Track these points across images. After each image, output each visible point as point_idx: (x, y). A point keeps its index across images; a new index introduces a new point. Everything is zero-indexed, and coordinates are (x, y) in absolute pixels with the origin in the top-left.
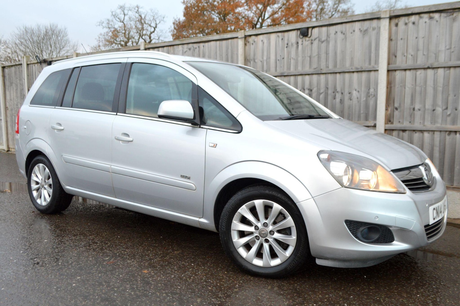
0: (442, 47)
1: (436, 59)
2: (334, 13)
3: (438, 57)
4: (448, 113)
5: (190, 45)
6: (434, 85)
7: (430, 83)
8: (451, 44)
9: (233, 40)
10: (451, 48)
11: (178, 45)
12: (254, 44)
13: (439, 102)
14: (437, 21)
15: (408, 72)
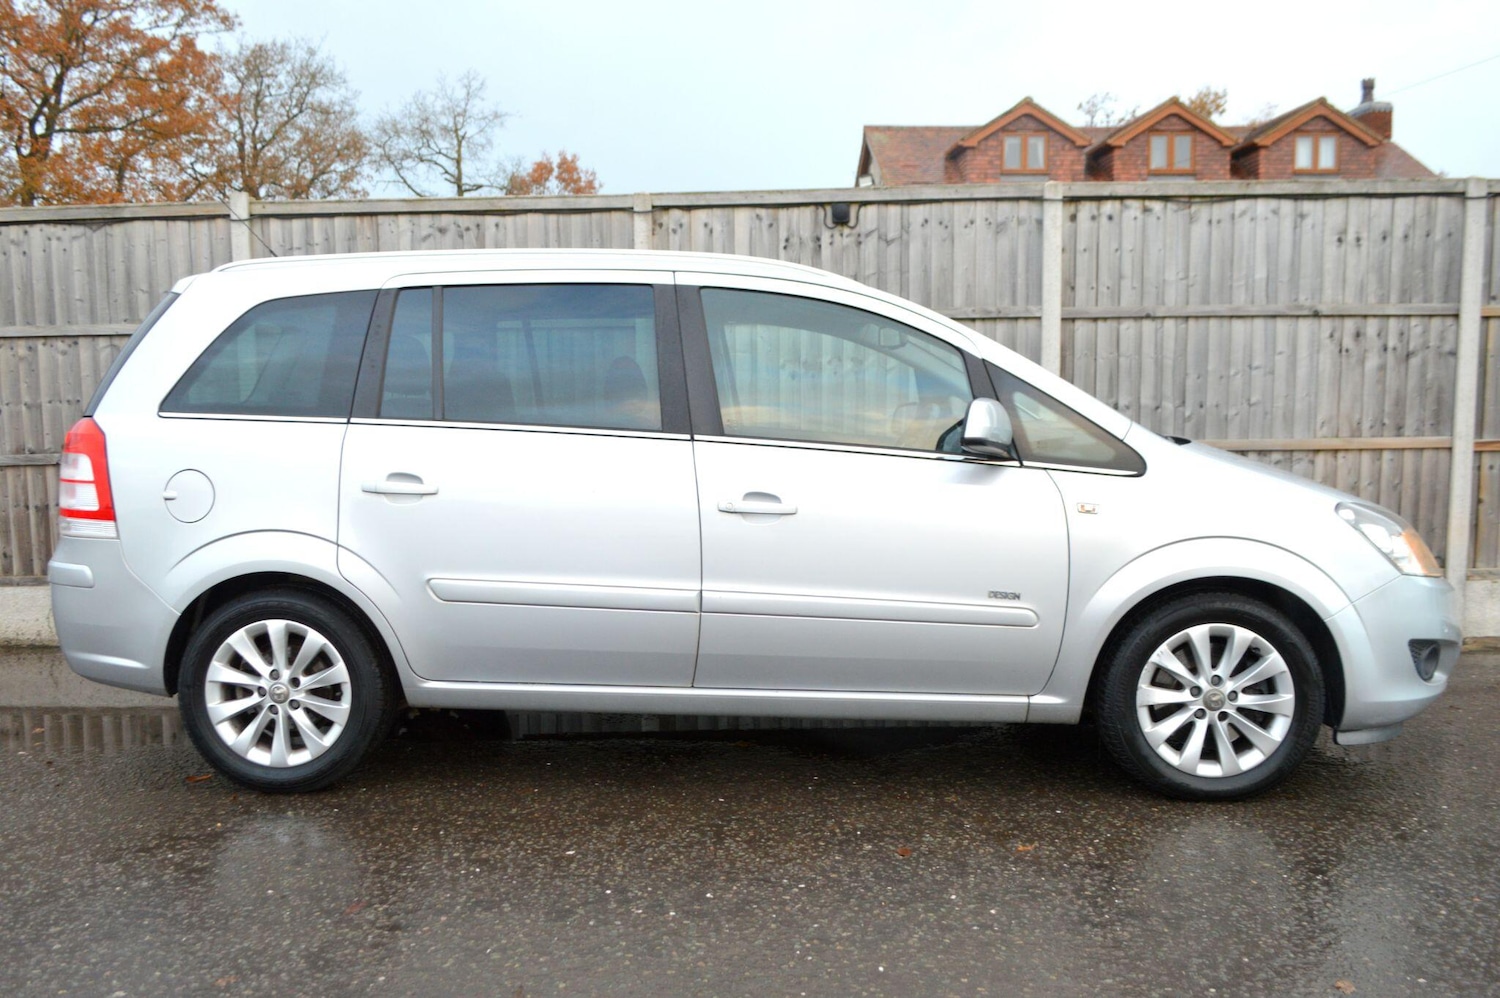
0: (1171, 275)
1: (1158, 298)
2: (295, 111)
3: (1163, 293)
4: (1187, 414)
5: (445, 220)
6: (1156, 353)
7: (1148, 349)
8: (1187, 269)
9: (605, 215)
10: (1187, 277)
11: (397, 214)
12: (679, 231)
13: (1168, 389)
14: (1158, 218)
15: (1100, 324)
